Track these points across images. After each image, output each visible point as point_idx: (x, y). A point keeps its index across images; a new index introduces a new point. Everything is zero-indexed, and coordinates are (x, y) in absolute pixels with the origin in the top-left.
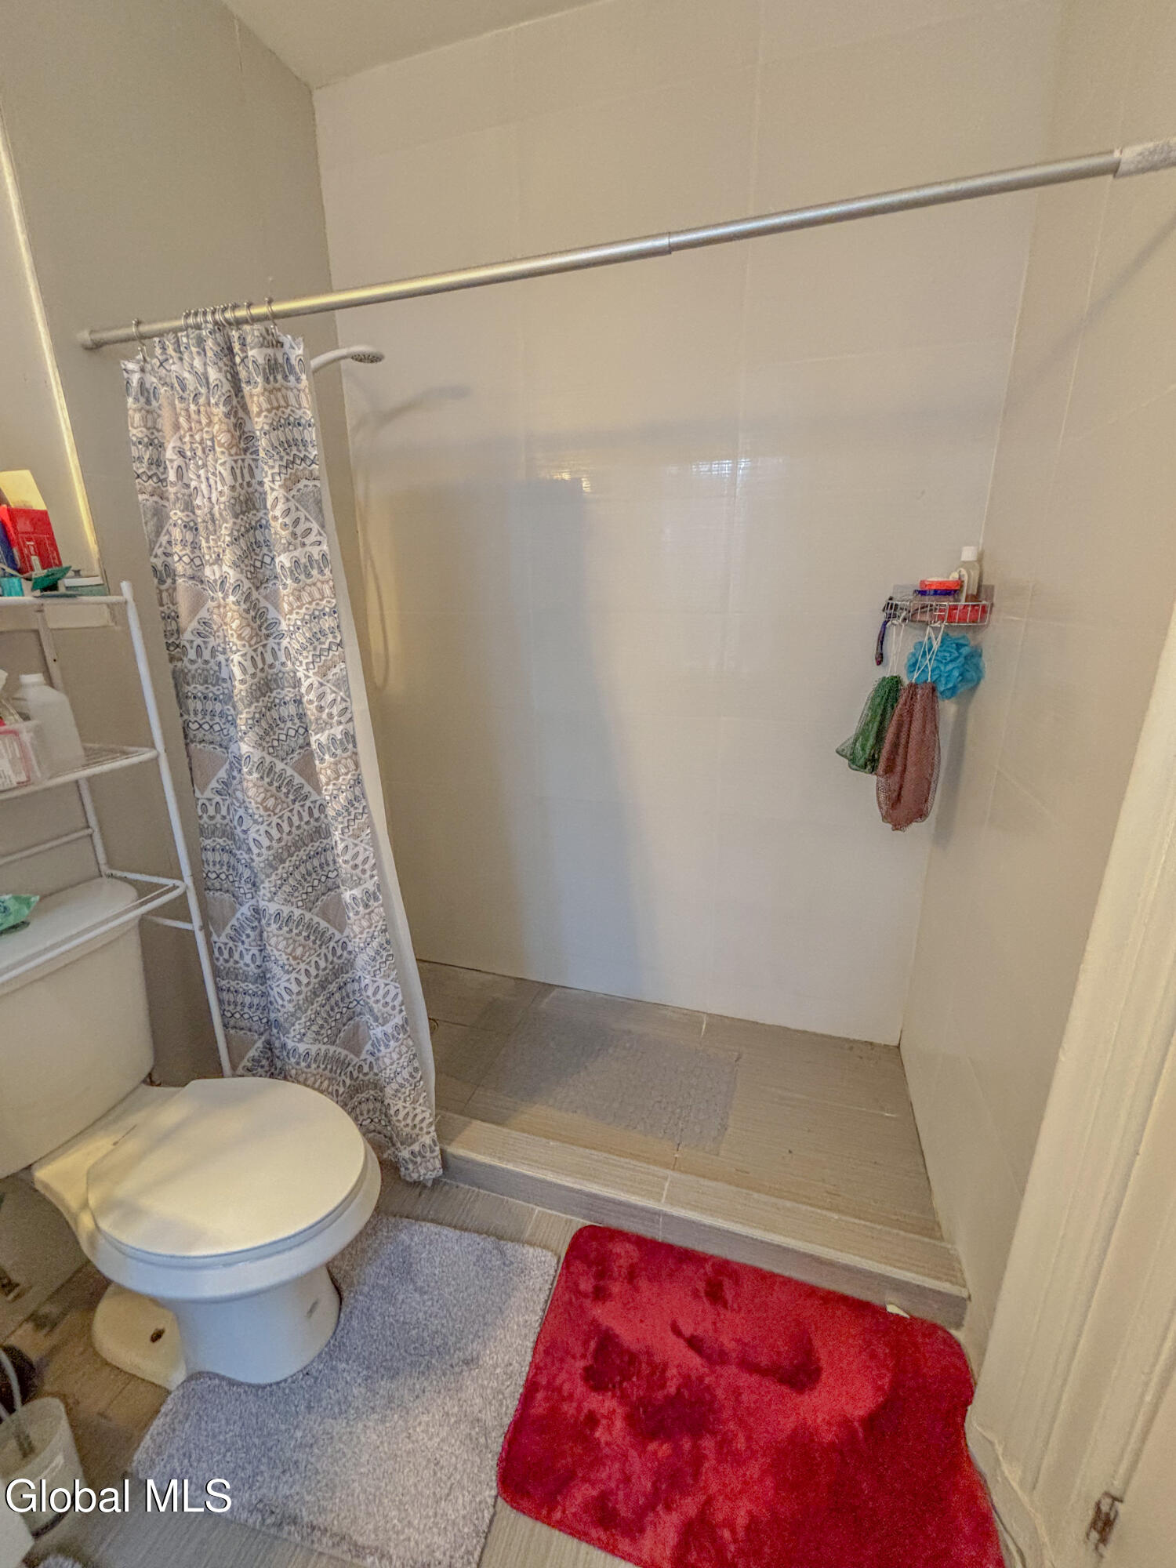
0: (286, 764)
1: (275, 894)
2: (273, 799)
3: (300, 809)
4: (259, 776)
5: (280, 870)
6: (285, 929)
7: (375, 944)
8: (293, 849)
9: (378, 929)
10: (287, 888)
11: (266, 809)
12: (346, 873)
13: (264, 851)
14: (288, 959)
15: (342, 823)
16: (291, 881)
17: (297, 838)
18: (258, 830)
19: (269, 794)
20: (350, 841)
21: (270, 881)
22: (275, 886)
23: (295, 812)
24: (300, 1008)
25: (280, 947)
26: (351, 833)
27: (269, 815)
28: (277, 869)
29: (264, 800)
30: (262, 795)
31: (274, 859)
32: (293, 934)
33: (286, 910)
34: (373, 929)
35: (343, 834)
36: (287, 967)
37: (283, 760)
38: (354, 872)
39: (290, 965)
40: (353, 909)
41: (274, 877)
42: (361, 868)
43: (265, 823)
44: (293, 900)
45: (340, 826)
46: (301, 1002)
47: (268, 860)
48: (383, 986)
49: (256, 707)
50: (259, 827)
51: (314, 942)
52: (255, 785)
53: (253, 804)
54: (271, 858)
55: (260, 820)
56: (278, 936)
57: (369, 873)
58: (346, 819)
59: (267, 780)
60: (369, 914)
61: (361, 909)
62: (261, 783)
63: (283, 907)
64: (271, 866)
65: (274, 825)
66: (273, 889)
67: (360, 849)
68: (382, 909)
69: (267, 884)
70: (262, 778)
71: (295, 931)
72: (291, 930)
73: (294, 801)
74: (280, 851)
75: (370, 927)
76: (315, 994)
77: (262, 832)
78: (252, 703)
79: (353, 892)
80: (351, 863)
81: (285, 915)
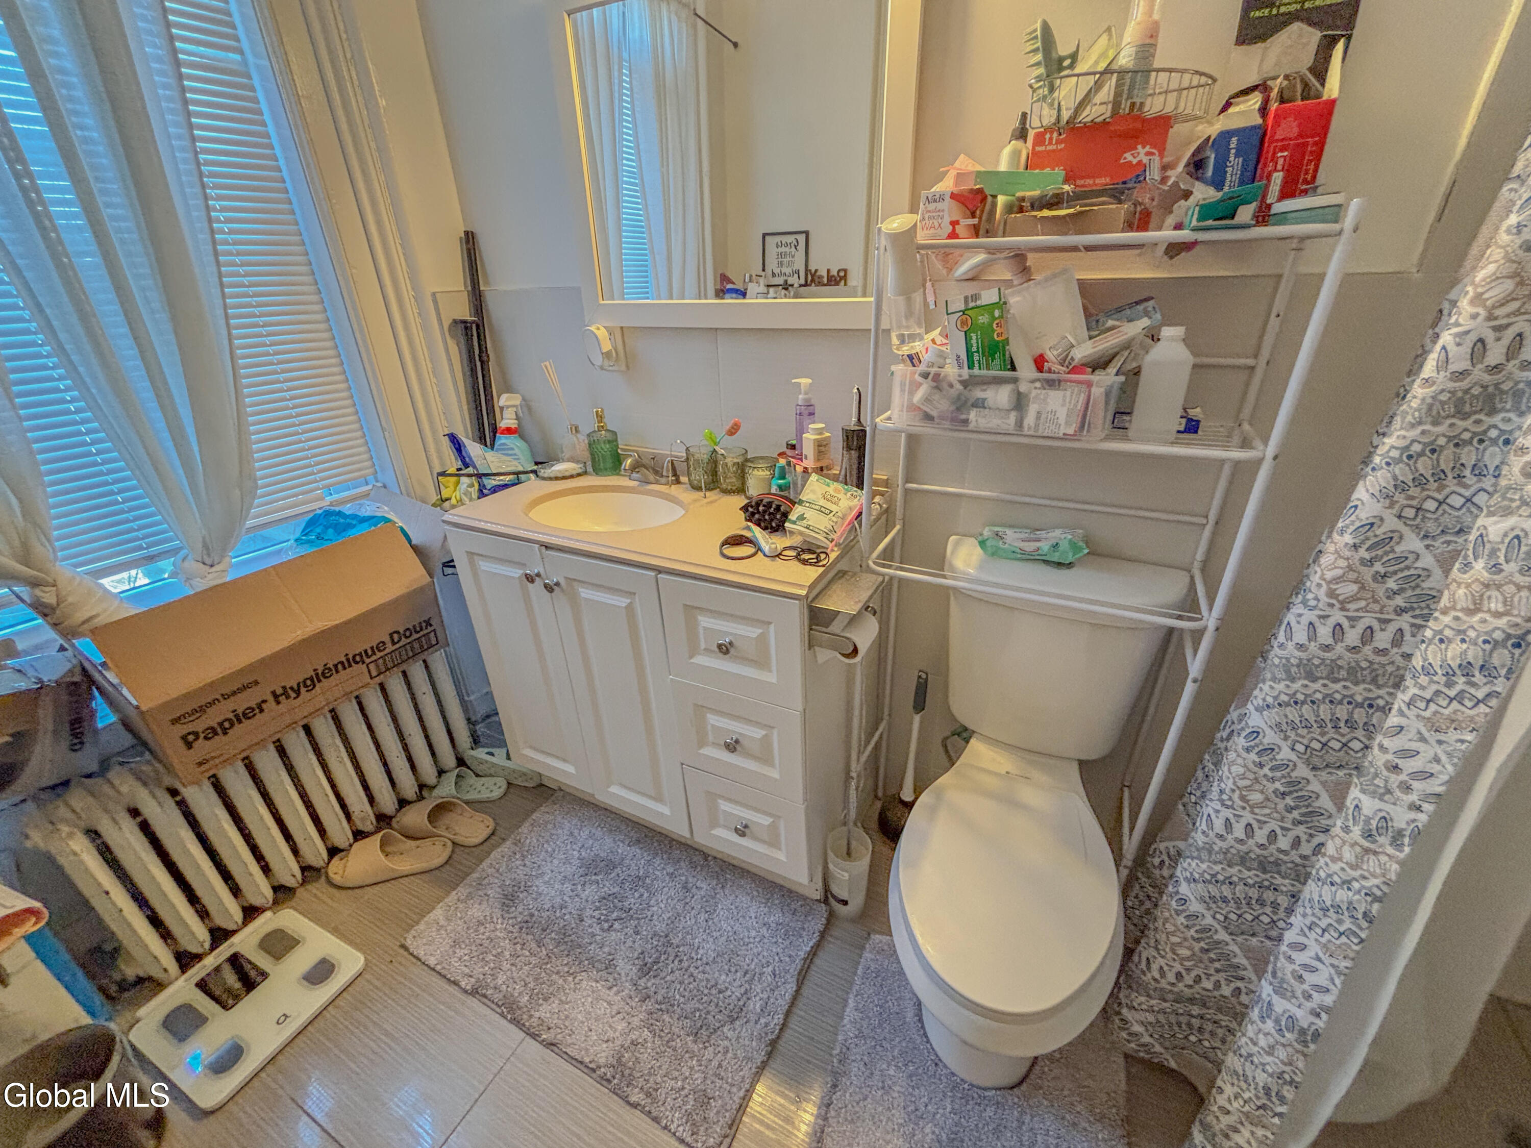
0: (1427, 547)
1: (1268, 706)
2: (1354, 588)
3: (1407, 628)
4: (1351, 542)
5: (1297, 686)
6: (1253, 756)
7: (1342, 895)
8: (1343, 673)
9: (1367, 884)
10: (1292, 713)
11: (1331, 594)
12: (1371, 762)
13: (1290, 645)
14: (1233, 791)
15: (1423, 688)
16: (1306, 710)
17: (1364, 664)
18: (1300, 615)
19: (1352, 576)
20: (1415, 725)
21: (1272, 687)
22: (1275, 698)
23: (1392, 628)
24: (1210, 852)
25: (1233, 769)
26: (1427, 714)
27: (1331, 605)
28: (1293, 680)
29: (1337, 580)
30: (1339, 572)
31: (1298, 666)
32: (1262, 772)
33: (1270, 737)
34: (1356, 874)
35: (1409, 705)
36: (1225, 797)
37: (1426, 537)
38: (1385, 773)
39: (1230, 799)
40: (1347, 819)
41: (1281, 686)
42: (1403, 777)
43: (1317, 612)
44: (1292, 735)
45: (1414, 691)
46: (1216, 848)
47: (1288, 659)
48: (1313, 954)
49: (1423, 432)
50: (1306, 611)
51: (1289, 809)
52: (1336, 552)
53: (1318, 575)
54: (1294, 661)
55: (1313, 603)
56: (1238, 756)
57: (1413, 797)
58: (1434, 687)
59: (1363, 553)
60: (1367, 851)
61: (1356, 831)
62: (1348, 554)
63: (1268, 731)
64: (1288, 672)
65: (1331, 622)
66: (1270, 700)
67: (1427, 752)
68: (1395, 867)
69: (1266, 688)
70: (1355, 547)
71: (1266, 770)
72: (1261, 765)
73: (1400, 611)
74: (1316, 662)
75: (1354, 867)
76: (1243, 860)
77: (1305, 621)
78: (1420, 423)
79: (1363, 797)
80: (1390, 757)
81: (1266, 741)
